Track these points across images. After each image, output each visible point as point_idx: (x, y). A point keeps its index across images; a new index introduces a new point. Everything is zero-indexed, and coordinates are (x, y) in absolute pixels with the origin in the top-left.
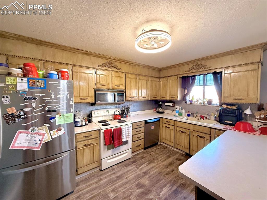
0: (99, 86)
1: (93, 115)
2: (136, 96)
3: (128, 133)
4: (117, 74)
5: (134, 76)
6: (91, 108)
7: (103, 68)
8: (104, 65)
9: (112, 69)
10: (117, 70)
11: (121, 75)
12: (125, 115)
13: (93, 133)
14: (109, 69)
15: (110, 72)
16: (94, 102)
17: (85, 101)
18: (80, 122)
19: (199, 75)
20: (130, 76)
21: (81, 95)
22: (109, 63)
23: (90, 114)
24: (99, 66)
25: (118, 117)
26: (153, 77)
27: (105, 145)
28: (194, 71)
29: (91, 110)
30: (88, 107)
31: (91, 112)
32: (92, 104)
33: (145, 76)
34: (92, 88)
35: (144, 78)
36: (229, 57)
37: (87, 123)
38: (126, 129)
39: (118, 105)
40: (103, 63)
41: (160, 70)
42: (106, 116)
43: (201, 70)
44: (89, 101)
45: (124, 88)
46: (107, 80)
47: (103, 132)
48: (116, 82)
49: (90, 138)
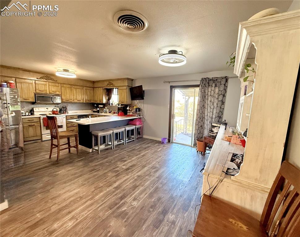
0: (38, 91)
1: (35, 110)
2: (72, 99)
3: (62, 120)
4: (53, 84)
5: (69, 86)
6: (33, 106)
7: (41, 80)
8: (41, 78)
9: (48, 81)
10: (53, 82)
11: (57, 85)
12: (62, 112)
13: (34, 119)
14: (46, 81)
15: (47, 83)
16: (34, 101)
17: (28, 100)
18: (24, 113)
19: (116, 88)
20: (65, 86)
21: (23, 97)
22: (46, 77)
23: (31, 110)
24: (37, 78)
25: (56, 112)
26: (87, 87)
27: (44, 126)
28: (109, 86)
29: (33, 107)
30: (30, 105)
31: (33, 108)
32: (33, 103)
33: (79, 86)
34: (33, 92)
35: (78, 87)
36: (119, 81)
37: (30, 114)
38: (61, 118)
39: (57, 105)
40: (41, 76)
41: (94, 82)
42: (46, 111)
43: (111, 86)
44: (31, 101)
45: (60, 93)
46: (45, 88)
47: (42, 119)
48: (53, 90)
49: (32, 121)
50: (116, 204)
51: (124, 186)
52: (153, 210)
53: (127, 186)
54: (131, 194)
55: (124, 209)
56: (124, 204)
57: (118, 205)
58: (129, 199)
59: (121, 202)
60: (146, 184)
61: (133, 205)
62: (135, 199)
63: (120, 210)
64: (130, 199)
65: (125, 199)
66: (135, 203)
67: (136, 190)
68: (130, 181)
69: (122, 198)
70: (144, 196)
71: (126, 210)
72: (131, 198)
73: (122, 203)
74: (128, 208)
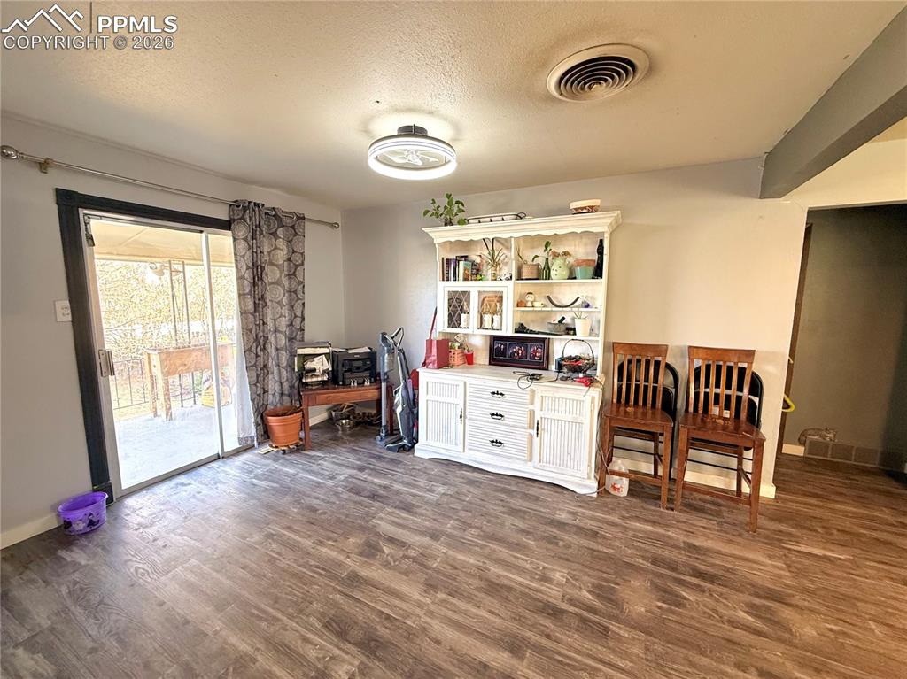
50: (584, 620)
51: (498, 620)
52: (561, 540)
53: (492, 613)
54: (531, 593)
55: (586, 596)
56: (571, 601)
57: (585, 614)
58: (552, 594)
59: (572, 609)
60: (472, 561)
61: (567, 579)
62: (545, 579)
63: (597, 604)
64: (548, 589)
65: (555, 601)
66: (559, 575)
67: (506, 582)
68: (465, 613)
69: (555, 613)
70: (526, 561)
71: (589, 592)
72: (542, 588)
73: (575, 606)
74: (581, 588)
